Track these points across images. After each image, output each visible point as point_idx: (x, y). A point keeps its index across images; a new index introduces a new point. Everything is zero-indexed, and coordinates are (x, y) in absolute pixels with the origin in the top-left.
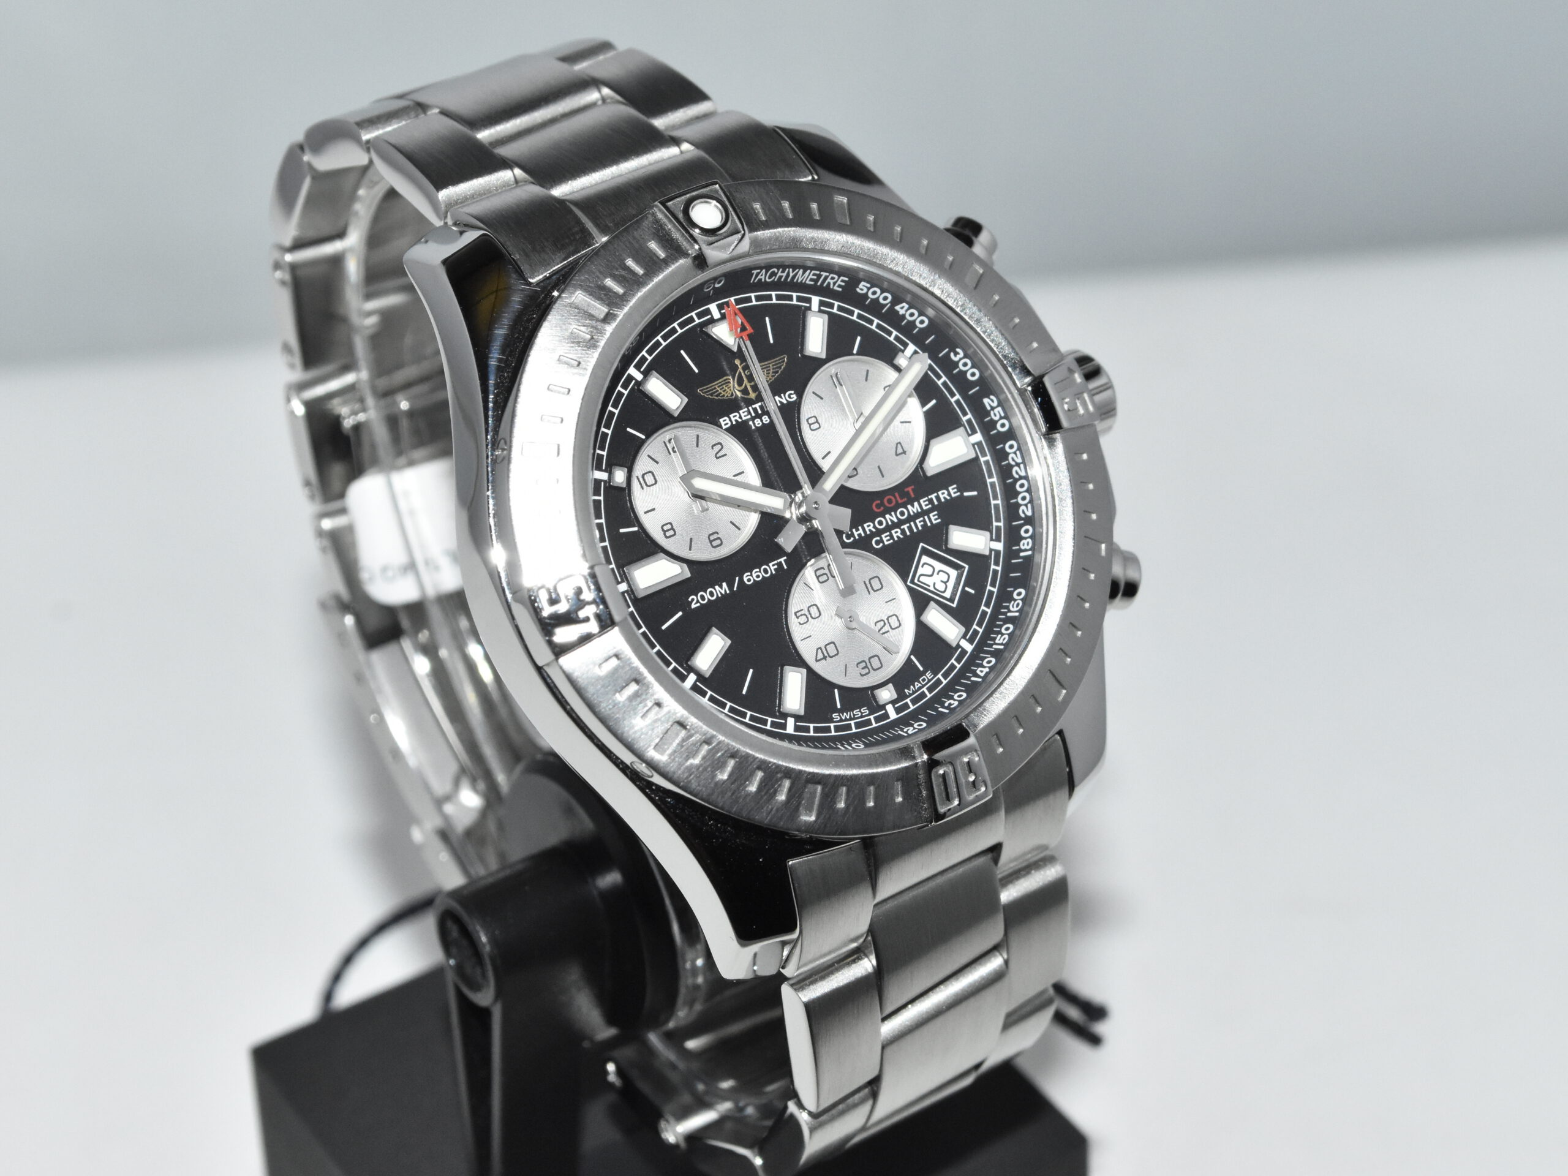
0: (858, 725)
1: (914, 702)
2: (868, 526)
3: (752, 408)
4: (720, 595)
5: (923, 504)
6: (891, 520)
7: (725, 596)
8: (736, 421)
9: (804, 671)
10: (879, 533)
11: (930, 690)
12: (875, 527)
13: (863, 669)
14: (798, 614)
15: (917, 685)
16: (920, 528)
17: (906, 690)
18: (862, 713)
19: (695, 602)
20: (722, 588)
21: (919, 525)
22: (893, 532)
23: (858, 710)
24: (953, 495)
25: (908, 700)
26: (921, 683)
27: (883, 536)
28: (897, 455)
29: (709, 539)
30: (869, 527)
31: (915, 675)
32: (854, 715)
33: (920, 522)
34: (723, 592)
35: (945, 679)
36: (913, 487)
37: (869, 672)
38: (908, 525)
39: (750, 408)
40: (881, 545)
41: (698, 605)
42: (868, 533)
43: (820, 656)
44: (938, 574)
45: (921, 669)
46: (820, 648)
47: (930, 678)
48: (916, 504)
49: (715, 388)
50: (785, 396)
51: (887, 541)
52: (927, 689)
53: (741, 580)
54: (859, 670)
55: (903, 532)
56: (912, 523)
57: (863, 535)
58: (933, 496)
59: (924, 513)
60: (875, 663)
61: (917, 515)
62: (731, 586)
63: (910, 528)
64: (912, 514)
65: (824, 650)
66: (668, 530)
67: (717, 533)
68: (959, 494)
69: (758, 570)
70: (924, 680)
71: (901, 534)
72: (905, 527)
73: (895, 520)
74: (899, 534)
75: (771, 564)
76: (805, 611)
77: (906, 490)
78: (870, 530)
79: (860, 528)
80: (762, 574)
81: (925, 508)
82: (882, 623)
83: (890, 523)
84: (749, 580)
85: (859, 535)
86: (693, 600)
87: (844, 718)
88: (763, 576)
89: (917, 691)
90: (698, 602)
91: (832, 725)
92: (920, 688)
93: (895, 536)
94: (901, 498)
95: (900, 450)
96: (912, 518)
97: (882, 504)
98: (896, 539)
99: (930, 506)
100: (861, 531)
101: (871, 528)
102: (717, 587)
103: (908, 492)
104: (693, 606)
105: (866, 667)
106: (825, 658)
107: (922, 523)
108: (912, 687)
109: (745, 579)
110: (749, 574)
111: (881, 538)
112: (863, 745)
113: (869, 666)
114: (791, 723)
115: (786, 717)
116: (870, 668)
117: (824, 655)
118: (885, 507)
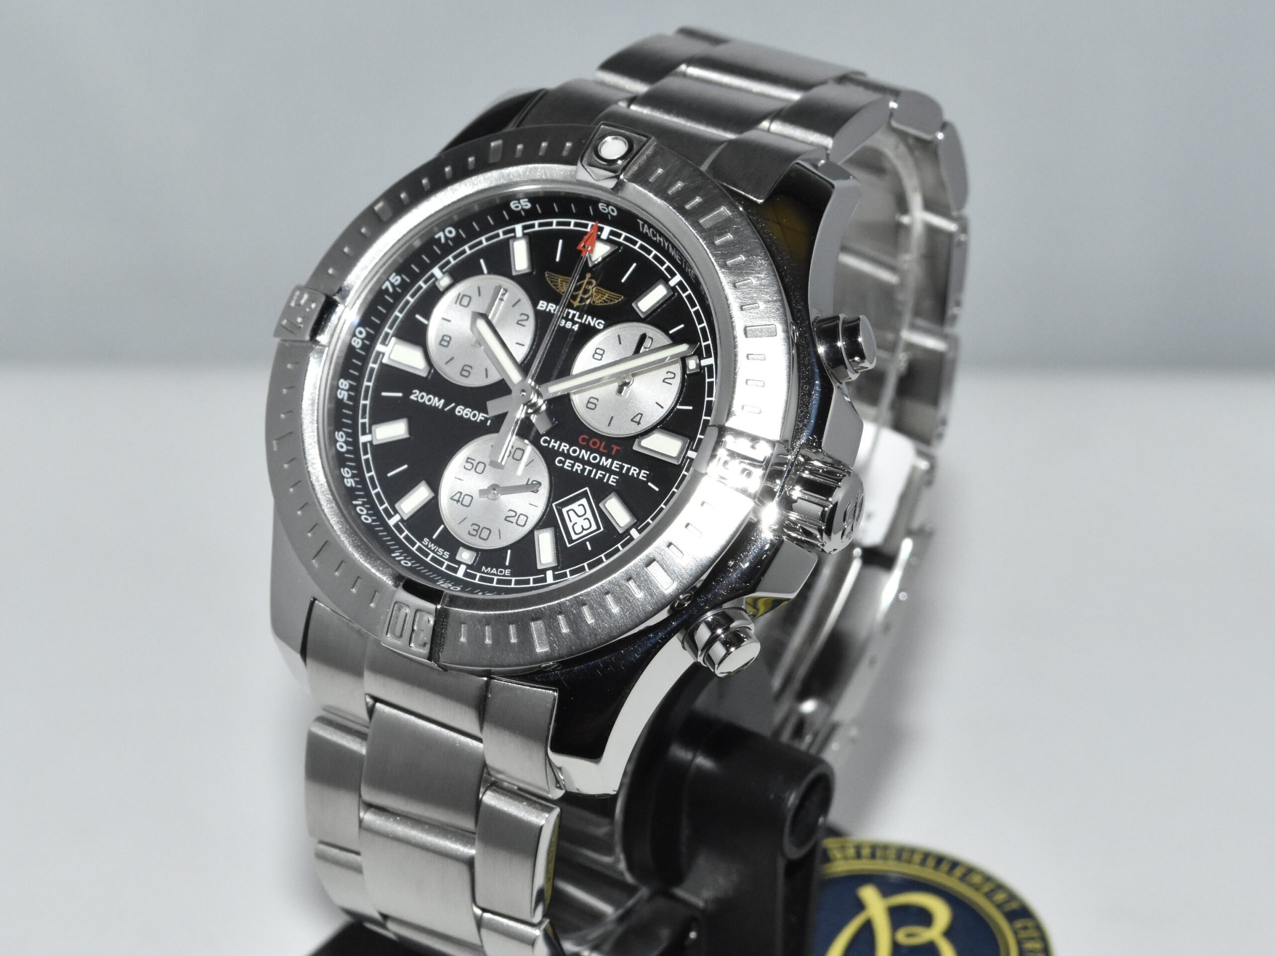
0: (433, 559)
1: (482, 579)
2: (565, 446)
3: (568, 311)
4: (433, 405)
5: (614, 465)
6: (583, 455)
7: (436, 408)
8: (550, 310)
9: (432, 495)
10: (567, 456)
11: (499, 581)
12: (568, 450)
13: (474, 530)
14: (469, 460)
15: (494, 571)
16: (597, 478)
17: (484, 567)
18: (443, 554)
19: (417, 396)
20: (438, 402)
21: (598, 475)
22: (577, 464)
23: (443, 550)
24: (640, 477)
25: (479, 575)
26: (497, 572)
27: (568, 461)
28: (632, 420)
29: (464, 367)
31: (500, 564)
32: (438, 551)
33: (601, 474)
34: (437, 405)
35: (515, 584)
36: (619, 448)
37: (475, 536)
38: (591, 468)
39: (567, 309)
40: (561, 465)
41: (416, 399)
42: (561, 450)
43: (456, 498)
44: (585, 519)
45: (507, 564)
46: (461, 493)
47: (506, 574)
49: (558, 280)
50: (596, 321)
51: (568, 466)
52: (498, 579)
53: (455, 408)
54: (471, 529)
55: (584, 470)
56: (595, 470)
57: (556, 448)
58: (626, 466)
59: (609, 471)
60: (485, 534)
61: (603, 468)
62: (445, 405)
63: (590, 472)
64: (601, 464)
65: (462, 496)
66: (446, 341)
67: (471, 367)
68: (645, 479)
69: (471, 410)
70: (501, 572)
71: (581, 470)
72: (588, 468)
73: (586, 458)
74: (579, 469)
75: (481, 414)
76: (475, 463)
77: (612, 446)
78: (563, 450)
79: (558, 442)
81: (613, 468)
82: (514, 514)
83: (580, 457)
84: (459, 412)
85: (554, 447)
86: (415, 393)
87: (429, 546)
88: (470, 417)
89: (490, 574)
91: (418, 544)
92: (494, 574)
93: (576, 467)
94: (604, 448)
95: (637, 419)
96: (598, 467)
97: (588, 441)
98: (574, 470)
99: (618, 470)
100: (557, 445)
101: (566, 449)
102: (437, 399)
103: (613, 448)
104: (412, 397)
105: (477, 531)
106: (458, 501)
107: (601, 476)
108: (489, 569)
109: (458, 409)
110: (463, 408)
111: (565, 461)
112: (411, 567)
113: (479, 531)
114: (395, 519)
115: (396, 512)
116: (478, 534)
117: (459, 499)
118: (588, 444)
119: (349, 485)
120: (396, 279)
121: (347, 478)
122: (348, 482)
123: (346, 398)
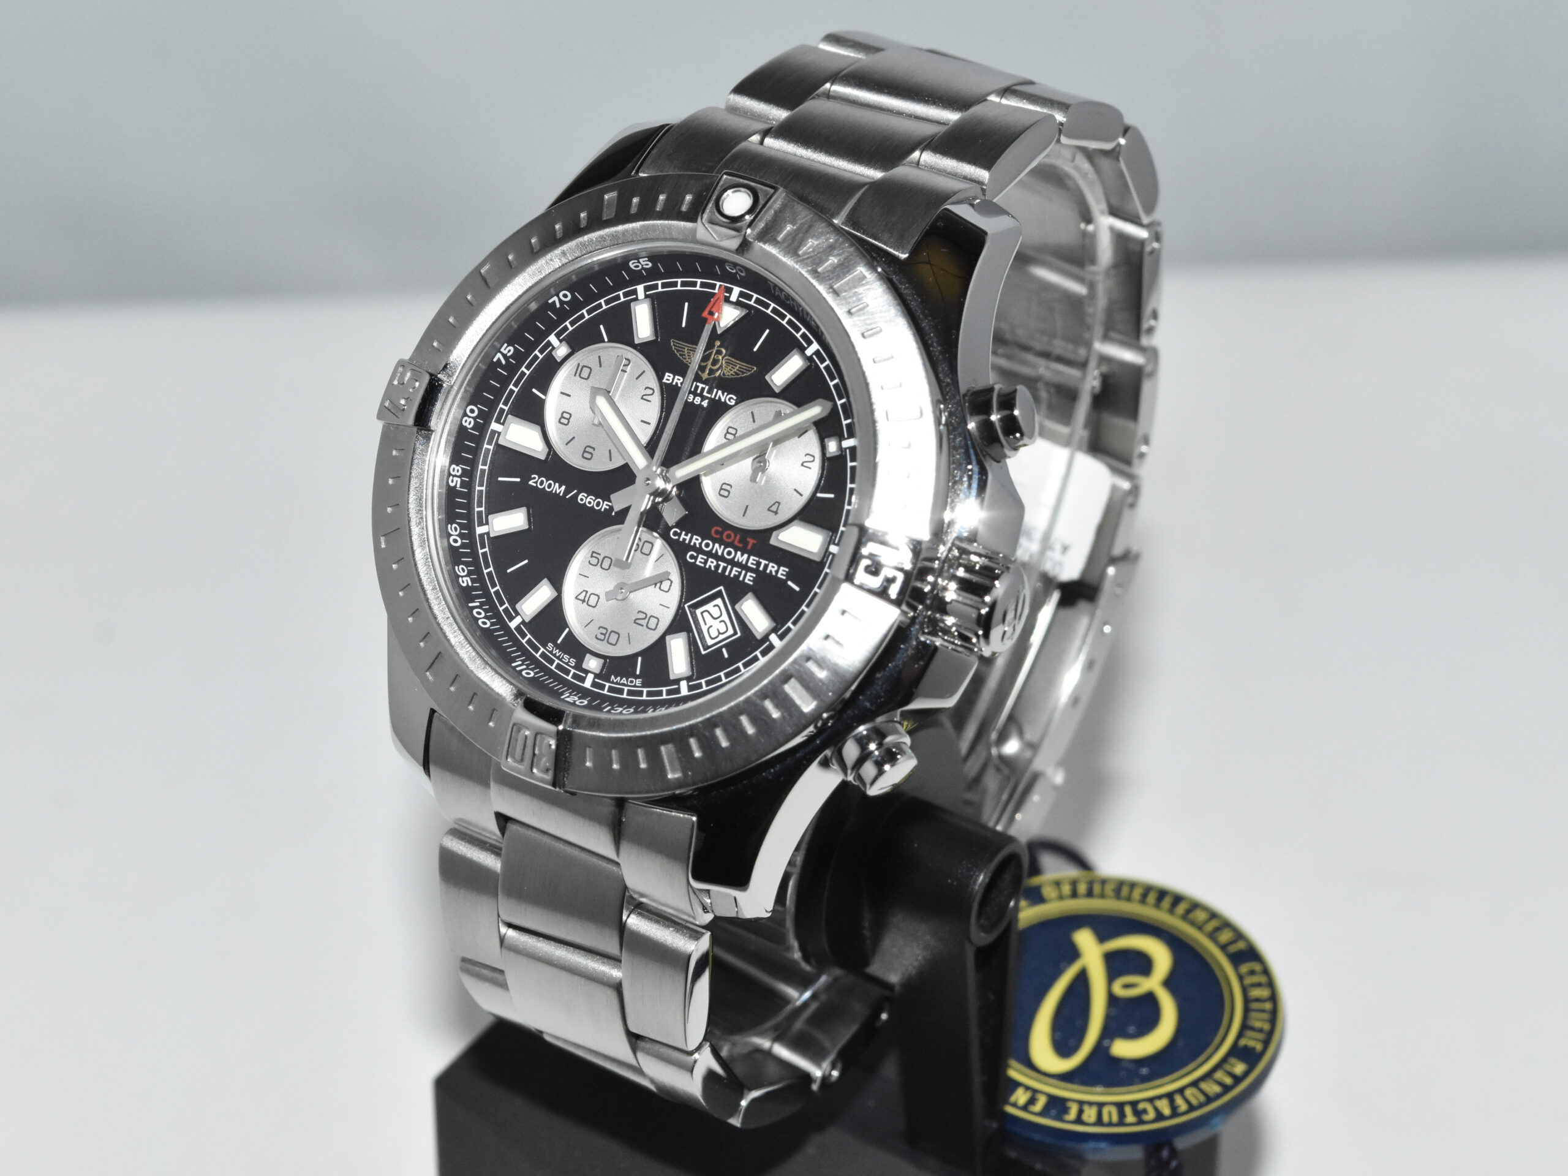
0: (559, 667)
1: (611, 689)
3: (696, 384)
4: (554, 492)
5: (751, 561)
6: (717, 550)
7: (556, 495)
8: (677, 383)
9: (556, 594)
10: (700, 551)
11: (630, 693)
12: (700, 544)
13: (602, 634)
14: (594, 555)
16: (732, 576)
17: (613, 677)
18: (569, 662)
19: (535, 481)
20: (559, 488)
21: (734, 573)
22: (710, 560)
23: (569, 657)
24: (779, 575)
25: (607, 685)
26: (627, 682)
27: (700, 556)
28: (769, 510)
29: (585, 448)
30: (696, 540)
31: (630, 673)
32: (563, 657)
33: (736, 571)
34: (558, 492)
35: (647, 696)
36: (755, 542)
37: (603, 640)
38: (726, 565)
39: (695, 383)
40: (693, 561)
41: (535, 485)
42: (692, 544)
43: (582, 597)
45: (638, 673)
46: (587, 592)
47: (637, 685)
48: (746, 556)
49: (684, 349)
50: (727, 396)
51: (700, 562)
52: (628, 690)
53: (577, 495)
54: (598, 632)
55: (717, 567)
56: (729, 567)
57: (687, 542)
58: (764, 562)
59: (745, 567)
60: (614, 637)
61: (739, 565)
62: (566, 492)
63: (725, 569)
64: (736, 560)
65: (588, 596)
66: (565, 418)
67: (594, 449)
68: (784, 578)
69: (594, 498)
70: (632, 682)
71: (715, 567)
72: (722, 564)
73: (720, 553)
74: (713, 566)
75: (606, 503)
76: (601, 558)
77: (748, 539)
78: (695, 544)
79: (690, 535)
80: (593, 504)
81: (749, 564)
82: (644, 616)
83: (714, 552)
84: (582, 500)
85: (684, 540)
86: (534, 478)
87: (554, 652)
88: (593, 506)
89: (619, 684)
90: (536, 483)
91: (542, 649)
92: (623, 685)
93: (709, 563)
94: (740, 541)
95: (774, 508)
96: (733, 563)
97: (721, 533)
98: (707, 567)
99: (754, 567)
100: (688, 538)
101: (697, 542)
102: (557, 485)
103: (749, 542)
104: (531, 483)
105: (604, 634)
106: (583, 601)
107: (737, 573)
108: (619, 678)
109: (580, 497)
110: (586, 495)
111: (698, 557)
112: (533, 677)
113: (607, 635)
114: (517, 621)
115: (517, 614)
116: (607, 638)
117: (585, 598)
118: (722, 537)
119: (464, 585)
120: (508, 350)
121: (462, 577)
122: (463, 582)
123: (458, 486)
